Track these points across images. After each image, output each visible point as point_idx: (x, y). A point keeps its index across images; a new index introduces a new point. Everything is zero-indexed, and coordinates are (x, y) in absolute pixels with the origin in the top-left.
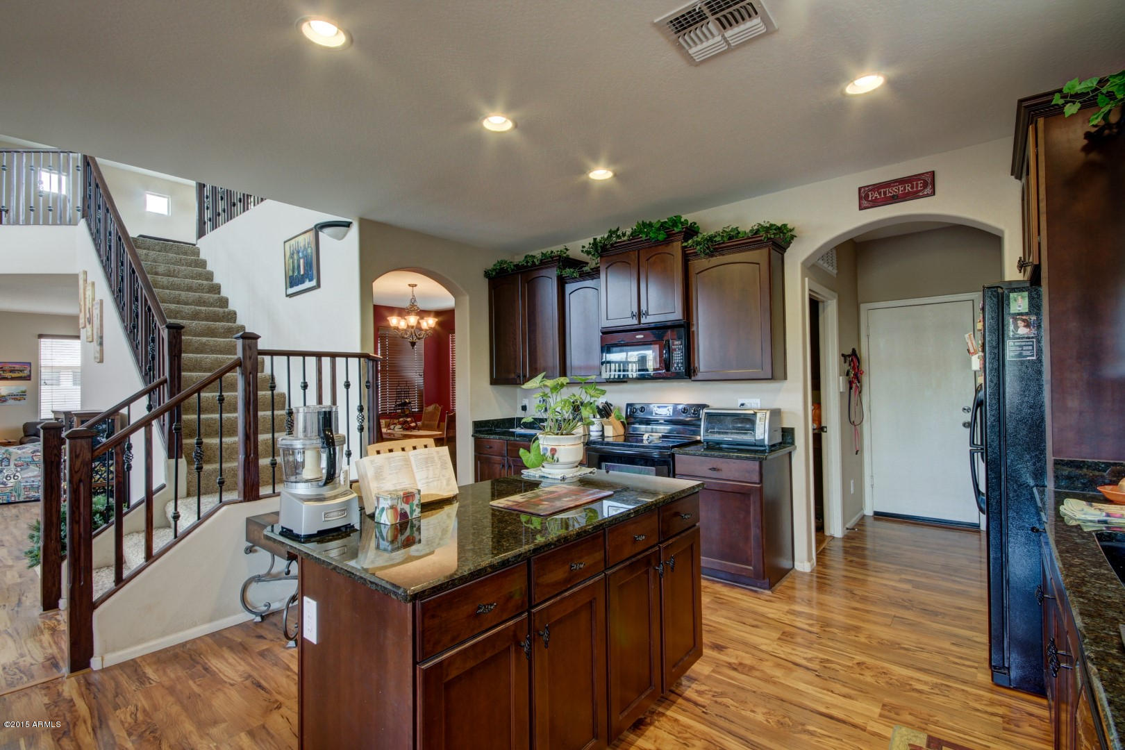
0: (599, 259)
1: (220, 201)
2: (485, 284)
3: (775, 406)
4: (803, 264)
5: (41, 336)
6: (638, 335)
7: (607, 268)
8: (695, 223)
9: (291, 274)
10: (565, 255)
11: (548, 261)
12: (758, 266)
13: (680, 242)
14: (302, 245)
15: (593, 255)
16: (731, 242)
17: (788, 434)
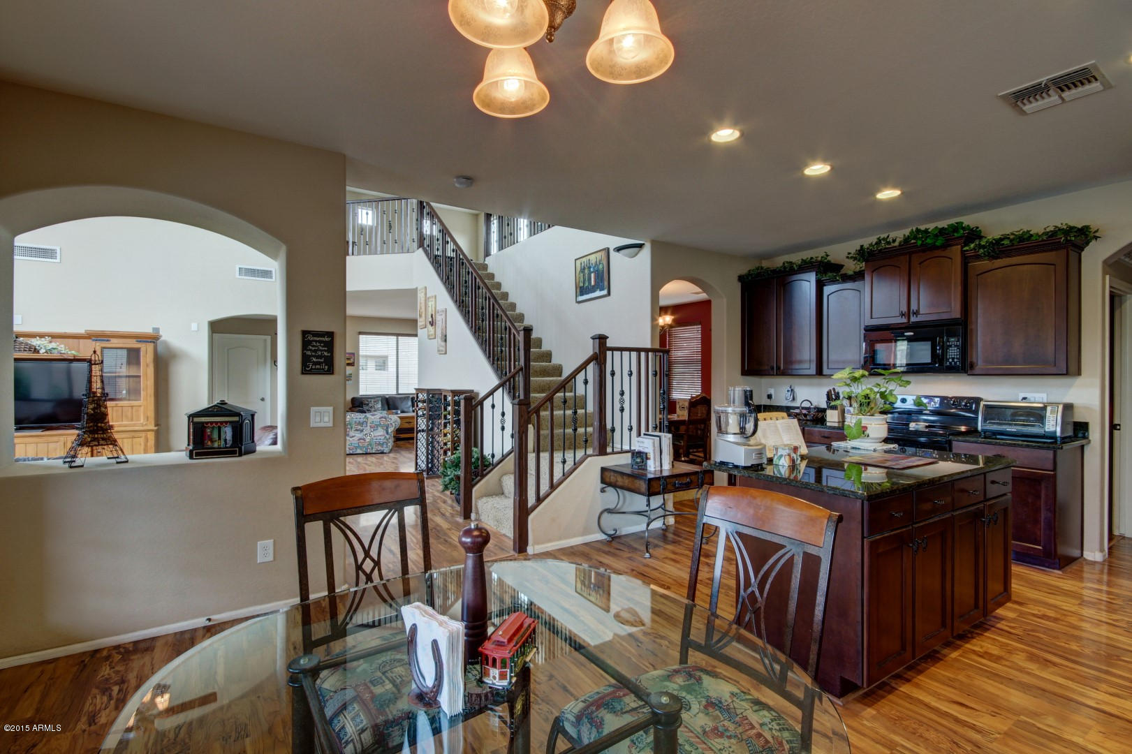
0: (864, 263)
1: (506, 227)
2: (737, 287)
3: (1067, 400)
4: (1105, 262)
5: (360, 333)
6: (906, 332)
7: (873, 272)
8: (977, 228)
9: (581, 285)
10: (826, 261)
11: (806, 266)
12: (1053, 266)
13: (959, 246)
14: (593, 261)
15: (859, 261)
16: (1022, 244)
17: (1081, 429)
